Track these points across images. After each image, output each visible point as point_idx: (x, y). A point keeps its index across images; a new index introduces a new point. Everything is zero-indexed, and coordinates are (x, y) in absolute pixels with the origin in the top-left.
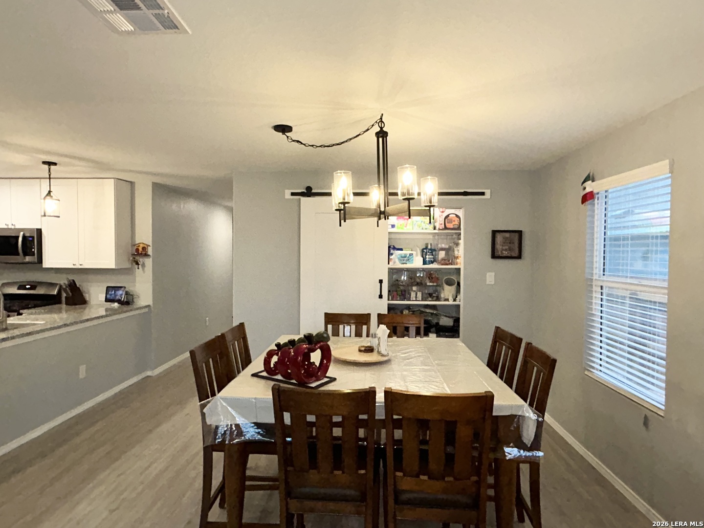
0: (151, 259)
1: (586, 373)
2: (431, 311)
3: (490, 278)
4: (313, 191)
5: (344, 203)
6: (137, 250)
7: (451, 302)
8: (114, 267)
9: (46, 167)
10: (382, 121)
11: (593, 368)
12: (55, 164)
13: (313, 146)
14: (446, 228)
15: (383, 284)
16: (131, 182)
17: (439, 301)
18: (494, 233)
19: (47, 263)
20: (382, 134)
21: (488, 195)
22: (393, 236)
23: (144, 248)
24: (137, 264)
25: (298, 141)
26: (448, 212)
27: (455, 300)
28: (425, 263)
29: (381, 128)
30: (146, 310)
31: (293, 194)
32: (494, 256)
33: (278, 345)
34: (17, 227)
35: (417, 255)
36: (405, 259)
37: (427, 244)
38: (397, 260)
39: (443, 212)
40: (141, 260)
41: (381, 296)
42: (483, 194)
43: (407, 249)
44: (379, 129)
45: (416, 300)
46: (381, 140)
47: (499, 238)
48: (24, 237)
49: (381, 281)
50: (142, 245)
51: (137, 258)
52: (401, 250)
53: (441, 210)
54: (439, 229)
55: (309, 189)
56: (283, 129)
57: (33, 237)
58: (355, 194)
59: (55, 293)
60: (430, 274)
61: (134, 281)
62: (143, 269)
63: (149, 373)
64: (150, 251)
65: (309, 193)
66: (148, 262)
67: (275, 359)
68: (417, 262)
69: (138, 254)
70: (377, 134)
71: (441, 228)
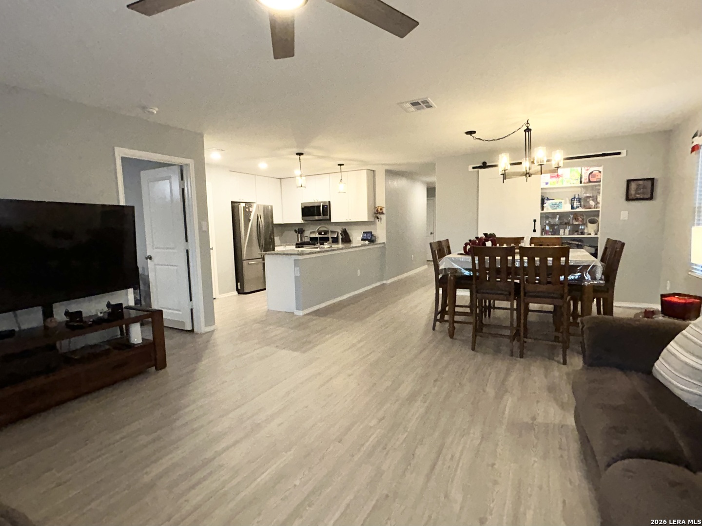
0: (385, 215)
1: (690, 273)
2: (577, 243)
3: (624, 215)
4: (488, 164)
5: (505, 170)
6: (377, 210)
7: (593, 235)
8: (366, 220)
9: (340, 166)
10: (528, 123)
11: (696, 269)
12: (343, 165)
13: (488, 140)
14: (590, 181)
15: (536, 223)
16: (374, 171)
17: (584, 235)
18: (629, 182)
19: (334, 219)
20: (528, 130)
21: (624, 154)
22: (544, 191)
23: (381, 209)
24: (378, 218)
25: (479, 139)
26: (591, 169)
27: (596, 234)
28: (572, 208)
29: (528, 127)
30: (382, 245)
31: (474, 168)
32: (628, 199)
33: (470, 240)
34: (319, 201)
35: (565, 203)
36: (556, 206)
37: (575, 195)
38: (549, 207)
39: (587, 170)
40: (380, 216)
41: (535, 231)
42: (619, 153)
43: (558, 199)
44: (526, 128)
45: (564, 235)
46: (527, 133)
47: (633, 186)
48: (323, 206)
49: (535, 221)
50: (380, 208)
51: (378, 215)
52: (554, 199)
53: (586, 168)
54: (584, 183)
55: (484, 163)
56: (471, 133)
57: (327, 206)
58: (512, 164)
59: (336, 236)
60: (576, 216)
61: (376, 229)
62: (381, 221)
63: (385, 282)
64: (384, 210)
65: (484, 166)
66: (383, 217)
67: (468, 247)
68: (566, 208)
69: (377, 213)
70: (525, 131)
71: (586, 182)
